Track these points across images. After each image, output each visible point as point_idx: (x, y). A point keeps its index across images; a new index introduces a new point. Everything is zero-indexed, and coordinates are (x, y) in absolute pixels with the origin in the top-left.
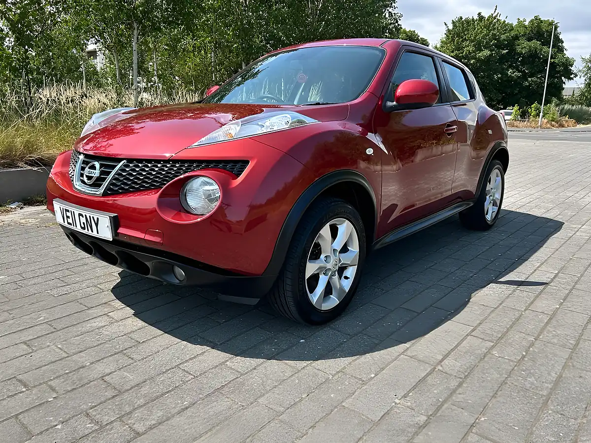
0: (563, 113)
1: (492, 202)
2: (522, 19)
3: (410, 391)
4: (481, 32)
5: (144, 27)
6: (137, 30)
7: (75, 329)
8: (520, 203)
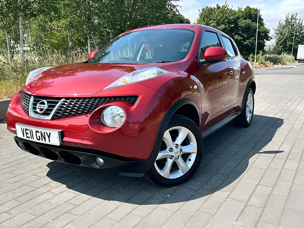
0: (266, 59)
1: (249, 111)
2: (240, 8)
3: (238, 217)
4: (219, 15)
5: (26, 15)
6: (22, 17)
7: (33, 201)
8: (259, 111)
